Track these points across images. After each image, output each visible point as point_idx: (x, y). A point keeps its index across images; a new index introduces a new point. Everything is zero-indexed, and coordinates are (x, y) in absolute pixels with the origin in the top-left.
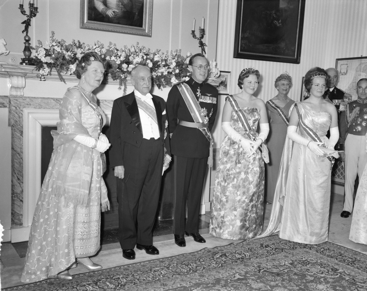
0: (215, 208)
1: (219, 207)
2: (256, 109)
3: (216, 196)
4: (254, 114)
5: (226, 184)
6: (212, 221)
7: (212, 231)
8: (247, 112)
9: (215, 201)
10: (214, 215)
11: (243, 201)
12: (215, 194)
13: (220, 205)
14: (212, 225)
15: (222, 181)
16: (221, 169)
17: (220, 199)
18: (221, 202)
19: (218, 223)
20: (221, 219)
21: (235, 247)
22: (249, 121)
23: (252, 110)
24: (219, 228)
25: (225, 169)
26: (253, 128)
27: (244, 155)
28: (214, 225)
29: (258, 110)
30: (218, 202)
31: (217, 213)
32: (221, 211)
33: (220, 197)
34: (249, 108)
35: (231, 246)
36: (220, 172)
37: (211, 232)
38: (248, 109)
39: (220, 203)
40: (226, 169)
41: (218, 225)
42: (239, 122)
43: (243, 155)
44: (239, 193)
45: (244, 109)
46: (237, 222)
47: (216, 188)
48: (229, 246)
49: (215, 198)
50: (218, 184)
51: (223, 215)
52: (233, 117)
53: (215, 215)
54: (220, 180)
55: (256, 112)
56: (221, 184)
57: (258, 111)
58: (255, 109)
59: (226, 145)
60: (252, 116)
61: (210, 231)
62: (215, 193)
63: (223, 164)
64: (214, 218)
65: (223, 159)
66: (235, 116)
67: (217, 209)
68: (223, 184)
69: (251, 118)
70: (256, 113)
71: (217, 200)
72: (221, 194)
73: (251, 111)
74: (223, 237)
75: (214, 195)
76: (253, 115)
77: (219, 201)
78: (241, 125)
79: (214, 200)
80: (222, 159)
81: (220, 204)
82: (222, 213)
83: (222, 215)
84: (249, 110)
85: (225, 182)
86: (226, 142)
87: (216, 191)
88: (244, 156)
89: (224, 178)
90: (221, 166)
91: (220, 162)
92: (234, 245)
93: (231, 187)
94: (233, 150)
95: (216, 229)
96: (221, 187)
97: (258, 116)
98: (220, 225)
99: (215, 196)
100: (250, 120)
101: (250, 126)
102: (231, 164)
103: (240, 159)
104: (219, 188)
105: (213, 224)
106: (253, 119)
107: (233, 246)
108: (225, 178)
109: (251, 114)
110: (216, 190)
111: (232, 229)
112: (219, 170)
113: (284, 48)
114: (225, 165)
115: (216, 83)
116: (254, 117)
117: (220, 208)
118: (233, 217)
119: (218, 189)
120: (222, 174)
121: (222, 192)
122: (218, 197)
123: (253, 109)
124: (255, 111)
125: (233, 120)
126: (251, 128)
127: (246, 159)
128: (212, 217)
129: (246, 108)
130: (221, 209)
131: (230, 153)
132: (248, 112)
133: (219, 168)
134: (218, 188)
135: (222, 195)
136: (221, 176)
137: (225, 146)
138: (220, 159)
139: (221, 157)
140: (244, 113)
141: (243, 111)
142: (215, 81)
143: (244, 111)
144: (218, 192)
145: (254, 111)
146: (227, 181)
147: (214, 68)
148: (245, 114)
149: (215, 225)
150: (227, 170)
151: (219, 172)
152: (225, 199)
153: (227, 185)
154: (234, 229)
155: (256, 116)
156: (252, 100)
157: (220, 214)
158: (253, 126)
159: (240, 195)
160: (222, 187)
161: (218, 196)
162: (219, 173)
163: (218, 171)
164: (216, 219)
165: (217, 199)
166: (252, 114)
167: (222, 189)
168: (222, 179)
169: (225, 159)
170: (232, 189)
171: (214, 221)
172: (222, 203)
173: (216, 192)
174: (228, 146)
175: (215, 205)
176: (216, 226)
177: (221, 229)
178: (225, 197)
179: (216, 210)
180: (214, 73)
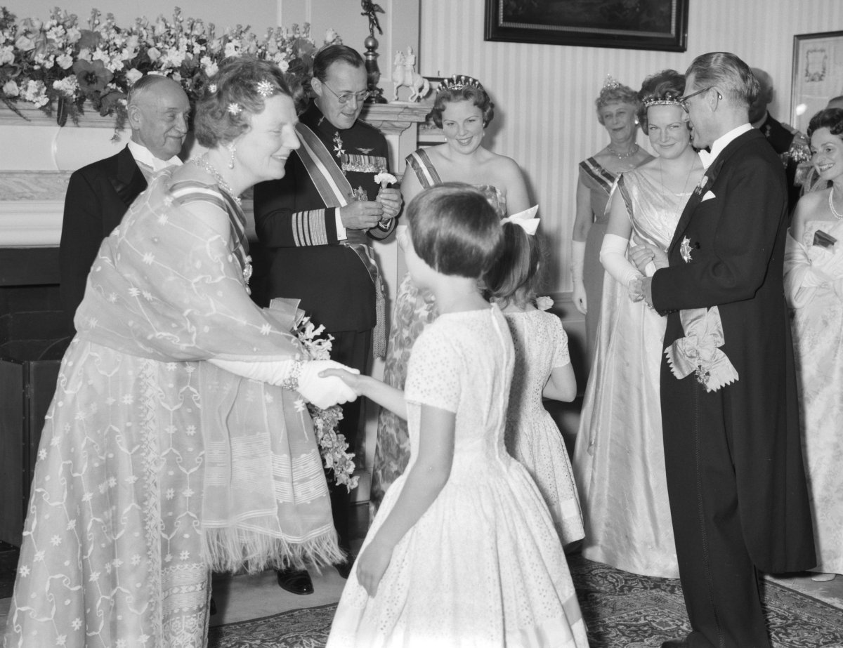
0: (383, 471)
1: (394, 466)
2: (493, 190)
3: (385, 438)
9: (383, 450)
12: (383, 431)
13: (396, 463)
16: (395, 360)
17: (398, 446)
18: (401, 455)
29: (497, 190)
30: (392, 456)
33: (397, 441)
36: (395, 368)
39: (398, 457)
49: (383, 443)
57: (498, 194)
58: (488, 188)
59: (409, 292)
63: (401, 345)
65: (401, 332)
71: (387, 449)
72: (397, 431)
75: (380, 434)
79: (380, 447)
80: (398, 332)
81: (397, 459)
86: (409, 283)
87: (384, 424)
90: (395, 350)
91: (392, 340)
94: (425, 306)
99: (382, 438)
110: (386, 420)
112: (391, 362)
113: (638, 10)
114: (406, 350)
115: (416, 115)
117: (398, 472)
122: (390, 440)
123: (484, 188)
131: (418, 315)
133: (391, 358)
136: (397, 379)
137: (406, 294)
138: (393, 333)
139: (396, 327)
142: (412, 109)
144: (390, 425)
147: (410, 73)
151: (392, 369)
156: (480, 163)
161: (392, 436)
162: (391, 371)
163: (389, 364)
165: (389, 444)
169: (406, 333)
172: (402, 457)
173: (385, 426)
174: (413, 296)
179: (387, 476)
180: (411, 88)
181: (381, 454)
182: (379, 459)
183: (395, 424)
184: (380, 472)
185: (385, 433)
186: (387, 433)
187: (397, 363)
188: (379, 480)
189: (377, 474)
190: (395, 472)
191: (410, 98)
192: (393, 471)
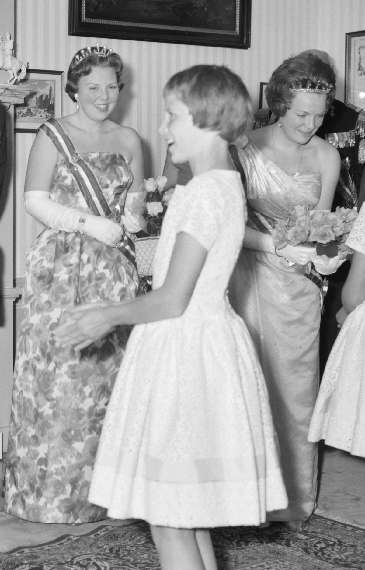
0: (19, 437)
1: (31, 432)
2: (122, 158)
3: (22, 403)
4: (117, 171)
5: (52, 365)
6: (13, 474)
7: (14, 503)
8: (99, 164)
9: (20, 415)
10: (19, 458)
11: (99, 412)
12: (19, 397)
13: (34, 428)
14: (14, 487)
15: (38, 359)
16: (32, 325)
17: (36, 410)
18: (39, 419)
19: (30, 480)
20: (39, 467)
21: (74, 545)
22: (104, 191)
23: (112, 160)
24: (34, 494)
25: (45, 324)
26: (115, 209)
27: (98, 282)
28: (19, 487)
29: (125, 158)
30: (29, 420)
31: (26, 450)
32: (39, 445)
33: (35, 405)
34: (104, 155)
35: (62, 544)
36: (31, 333)
37: (10, 506)
38: (99, 157)
39: (36, 420)
40: (50, 323)
41: (31, 486)
42: (80, 194)
43: (94, 282)
44: (87, 390)
45: (90, 158)
46: (84, 472)
47: (20, 379)
48: (56, 545)
49: (19, 408)
50: (25, 369)
51: (44, 456)
52: (60, 179)
53: (21, 457)
54: (31, 355)
55: (121, 164)
56: (34, 368)
57: (127, 162)
58: (118, 156)
59: (44, 258)
60: (113, 175)
61: (7, 504)
62: (16, 394)
63: (39, 309)
64: (19, 466)
65: (40, 297)
66: (66, 178)
67: (27, 440)
68: (41, 366)
69: (109, 182)
70: (121, 168)
71: (24, 415)
72: (36, 395)
73: (108, 161)
74: (48, 518)
75: (16, 399)
76: (116, 173)
77: (32, 417)
78: (82, 202)
79: (16, 413)
80: (35, 297)
81: (34, 423)
82: (42, 450)
83: (42, 455)
84: (103, 161)
85: (49, 359)
86: (43, 249)
87: (20, 389)
88: (97, 286)
89: (43, 351)
90: (32, 315)
91: (28, 306)
92: (70, 541)
93: (66, 373)
94: (65, 269)
95: (25, 497)
96: (34, 375)
97: (127, 176)
98: (37, 486)
99: (18, 403)
100: (107, 186)
101: (109, 203)
102: (64, 310)
103: (85, 295)
104: (31, 377)
105: (16, 484)
106: (116, 183)
107: (68, 543)
108: (48, 351)
109: (108, 170)
110: (21, 385)
111: (72, 493)
112: (27, 327)
113: (206, 9)
114: (46, 313)
115: (15, 96)
116: (118, 178)
117: (35, 437)
118: (74, 458)
119: (28, 383)
120: (36, 339)
121: (41, 391)
122: (28, 404)
123: (114, 157)
124: (118, 161)
125: (60, 187)
126: (111, 209)
127: (103, 294)
128: (12, 462)
129: (94, 155)
130: (40, 437)
131: (58, 278)
132: (102, 164)
133: (26, 324)
134: (26, 379)
135: (41, 398)
136: (35, 344)
137: (42, 260)
138: (29, 298)
139: (32, 293)
140: (90, 168)
141: (88, 164)
142: (12, 91)
143: (91, 164)
144: (27, 389)
145: (116, 163)
146: (55, 358)
147: (9, 57)
148: (94, 171)
149: (22, 487)
150: (51, 326)
151: (29, 334)
152: (50, 408)
153: (55, 369)
154: (77, 492)
155: (122, 176)
157: (36, 454)
158: (114, 204)
159: (91, 395)
160: (40, 377)
161: (29, 401)
162: (27, 336)
163: (24, 330)
164: (26, 467)
165: (26, 409)
166: (111, 170)
167: (41, 380)
168: (38, 353)
169: (45, 297)
170: (69, 380)
171: (18, 475)
172: (40, 422)
173: (21, 392)
174: (50, 261)
175: (20, 428)
176: (26, 487)
177: (39, 494)
178: (48, 404)
179: (24, 442)
180: (9, 71)
181: (17, 420)
182: (15, 425)
183: (33, 388)
184: (16, 438)
185: (21, 398)
186: (24, 398)
187: (34, 328)
188: (14, 446)
189: (12, 440)
190: (32, 436)
191: (8, 81)
192: (30, 436)
